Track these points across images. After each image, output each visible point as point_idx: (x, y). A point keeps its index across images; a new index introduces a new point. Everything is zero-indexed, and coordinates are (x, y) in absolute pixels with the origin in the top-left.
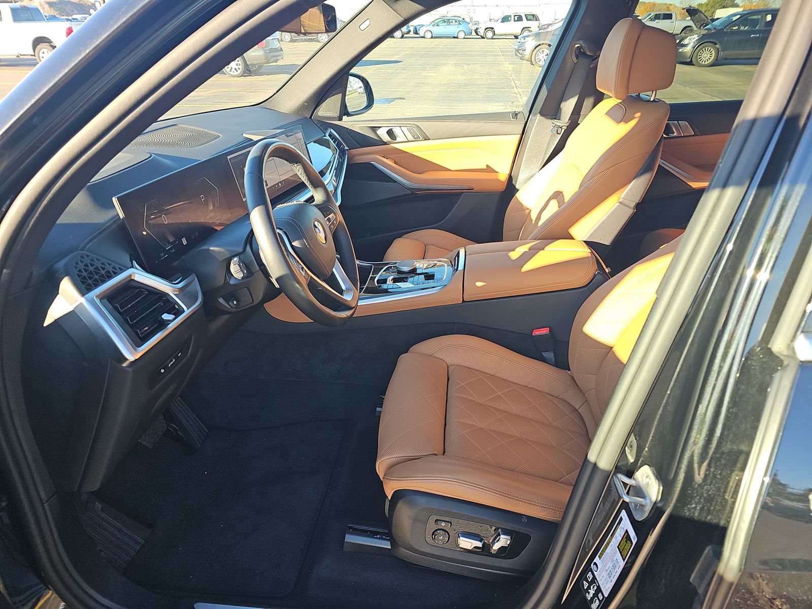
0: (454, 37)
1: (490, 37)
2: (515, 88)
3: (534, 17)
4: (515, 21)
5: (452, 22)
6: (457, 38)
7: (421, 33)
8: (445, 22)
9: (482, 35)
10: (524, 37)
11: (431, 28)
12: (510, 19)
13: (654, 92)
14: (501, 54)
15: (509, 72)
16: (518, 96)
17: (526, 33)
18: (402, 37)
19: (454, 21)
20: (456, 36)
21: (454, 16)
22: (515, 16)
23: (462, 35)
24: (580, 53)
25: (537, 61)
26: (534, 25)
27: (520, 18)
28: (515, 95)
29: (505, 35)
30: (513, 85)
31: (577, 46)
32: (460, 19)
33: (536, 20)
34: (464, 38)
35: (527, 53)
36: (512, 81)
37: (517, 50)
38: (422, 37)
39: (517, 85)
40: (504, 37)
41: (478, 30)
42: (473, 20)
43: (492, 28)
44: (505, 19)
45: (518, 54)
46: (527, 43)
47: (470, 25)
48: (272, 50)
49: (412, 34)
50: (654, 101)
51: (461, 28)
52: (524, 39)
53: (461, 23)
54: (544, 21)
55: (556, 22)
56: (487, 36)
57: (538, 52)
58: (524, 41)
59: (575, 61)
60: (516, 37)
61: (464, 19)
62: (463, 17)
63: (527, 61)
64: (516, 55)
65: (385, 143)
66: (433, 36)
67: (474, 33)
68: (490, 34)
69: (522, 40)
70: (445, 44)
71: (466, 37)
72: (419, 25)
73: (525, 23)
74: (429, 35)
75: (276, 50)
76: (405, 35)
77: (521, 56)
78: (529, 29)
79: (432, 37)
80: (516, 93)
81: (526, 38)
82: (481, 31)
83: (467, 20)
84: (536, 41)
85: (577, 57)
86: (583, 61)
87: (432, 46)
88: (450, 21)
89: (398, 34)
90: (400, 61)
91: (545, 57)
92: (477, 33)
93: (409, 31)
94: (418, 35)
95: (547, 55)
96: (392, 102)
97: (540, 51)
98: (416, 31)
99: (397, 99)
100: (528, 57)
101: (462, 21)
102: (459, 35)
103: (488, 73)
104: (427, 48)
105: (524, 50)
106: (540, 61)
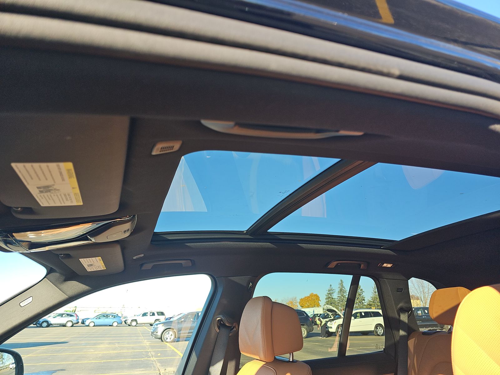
0: (110, 326)
1: (134, 325)
2: (152, 357)
3: (162, 314)
4: (150, 315)
5: (109, 316)
6: (112, 326)
7: (87, 323)
8: (105, 316)
9: (129, 324)
10: (157, 325)
11: (95, 320)
12: (147, 314)
13: (291, 354)
14: (141, 335)
15: (147, 347)
16: (154, 363)
17: (158, 322)
18: (72, 326)
19: (111, 316)
20: (111, 325)
21: (111, 313)
22: (150, 313)
23: (115, 324)
24: (221, 325)
25: (165, 339)
26: (162, 318)
27: (153, 314)
28: (152, 362)
29: (144, 324)
30: (150, 355)
31: (218, 319)
32: (115, 314)
33: (163, 315)
34: (117, 326)
35: (159, 334)
36: (150, 353)
37: (153, 333)
38: (87, 326)
39: (153, 355)
40: (143, 325)
41: (127, 321)
42: (124, 316)
43: (136, 320)
44: (145, 315)
45: (153, 335)
46: (159, 328)
47: (122, 318)
49: (80, 324)
50: (293, 361)
51: (115, 320)
52: (157, 326)
53: (116, 317)
54: (168, 315)
55: (175, 316)
56: (132, 325)
57: (166, 333)
58: (157, 327)
59: (218, 331)
60: (151, 325)
61: (117, 315)
62: (117, 313)
63: (159, 339)
64: (152, 335)
66: (95, 325)
67: (123, 323)
68: (134, 323)
69: (156, 327)
70: (102, 330)
71: (118, 325)
72: (86, 319)
73: (157, 317)
74: (92, 324)
76: (74, 325)
77: (154, 336)
78: (159, 320)
80: (152, 361)
81: (158, 325)
82: (129, 322)
83: (120, 315)
84: (164, 327)
85: (219, 328)
86: (224, 331)
87: (93, 331)
88: (108, 316)
89: (70, 324)
90: (67, 342)
91: (170, 337)
92: (125, 323)
93: (78, 322)
94: (84, 325)
95: (172, 335)
96: (53, 374)
97: (167, 332)
98: (83, 323)
99: (59, 370)
100: (159, 336)
101: (116, 316)
102: (113, 324)
103: (133, 348)
104: (90, 333)
105: (157, 332)
106: (167, 339)
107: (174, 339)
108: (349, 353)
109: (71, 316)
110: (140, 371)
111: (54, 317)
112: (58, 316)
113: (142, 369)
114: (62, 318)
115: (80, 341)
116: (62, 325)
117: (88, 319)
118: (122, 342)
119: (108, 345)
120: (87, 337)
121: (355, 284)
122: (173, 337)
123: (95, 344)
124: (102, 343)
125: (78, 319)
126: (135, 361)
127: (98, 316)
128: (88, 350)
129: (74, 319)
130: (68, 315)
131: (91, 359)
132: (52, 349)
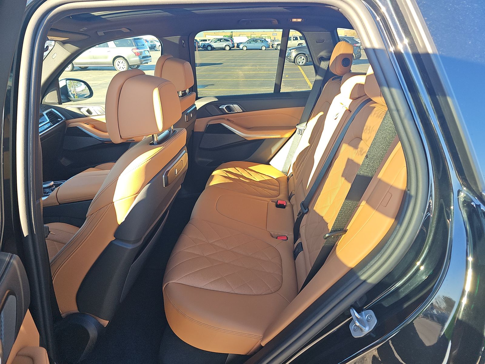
0: (260, 49)
4: (294, 40)
6: (261, 50)
7: (241, 46)
8: (254, 41)
11: (246, 45)
12: (291, 39)
18: (230, 49)
19: (259, 41)
21: (259, 38)
22: (293, 37)
23: (264, 48)
27: (296, 39)
32: (262, 39)
35: (293, 58)
37: (287, 57)
46: (292, 53)
47: (269, 42)
48: (144, 57)
49: (235, 48)
51: (263, 44)
52: (290, 51)
57: (298, 58)
61: (265, 39)
62: (264, 38)
63: (293, 63)
64: (286, 59)
65: (86, 116)
67: (271, 47)
71: (266, 49)
73: (299, 41)
74: (245, 48)
75: (147, 57)
76: (232, 49)
77: (289, 60)
79: (247, 50)
82: (275, 46)
83: (267, 40)
84: (297, 52)
87: (245, 55)
88: (257, 40)
89: (228, 48)
90: (222, 64)
91: (302, 61)
92: (272, 46)
93: (234, 46)
94: (239, 49)
95: (304, 59)
96: (206, 87)
97: (300, 57)
98: (238, 46)
99: (210, 85)
100: (293, 60)
101: (264, 41)
102: (262, 48)
103: (269, 70)
104: (241, 56)
105: (291, 57)
106: (299, 63)
107: (306, 63)
108: (283, 90)
109: (228, 41)
110: (266, 88)
111: (215, 41)
112: (218, 41)
113: (268, 87)
114: (221, 42)
115: (232, 63)
116: (222, 48)
117: (241, 43)
118: (263, 64)
119: (251, 67)
120: (238, 59)
121: (286, 37)
122: (304, 61)
123: (242, 66)
124: (246, 65)
125: (233, 44)
126: (266, 81)
127: (249, 41)
128: (235, 71)
129: (230, 43)
130: (225, 40)
131: (235, 77)
132: (210, 69)
